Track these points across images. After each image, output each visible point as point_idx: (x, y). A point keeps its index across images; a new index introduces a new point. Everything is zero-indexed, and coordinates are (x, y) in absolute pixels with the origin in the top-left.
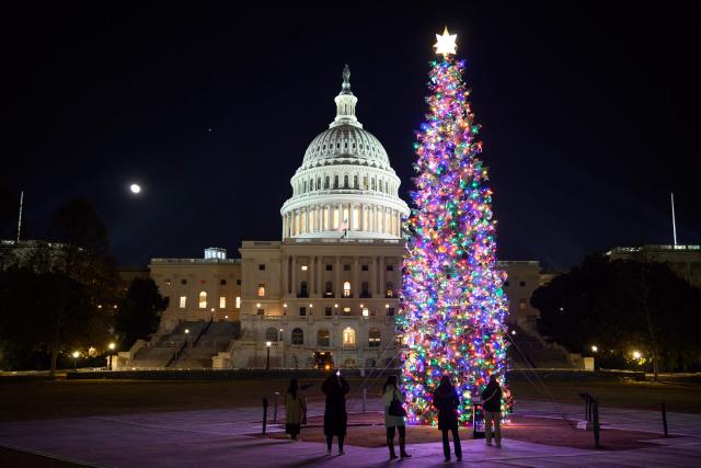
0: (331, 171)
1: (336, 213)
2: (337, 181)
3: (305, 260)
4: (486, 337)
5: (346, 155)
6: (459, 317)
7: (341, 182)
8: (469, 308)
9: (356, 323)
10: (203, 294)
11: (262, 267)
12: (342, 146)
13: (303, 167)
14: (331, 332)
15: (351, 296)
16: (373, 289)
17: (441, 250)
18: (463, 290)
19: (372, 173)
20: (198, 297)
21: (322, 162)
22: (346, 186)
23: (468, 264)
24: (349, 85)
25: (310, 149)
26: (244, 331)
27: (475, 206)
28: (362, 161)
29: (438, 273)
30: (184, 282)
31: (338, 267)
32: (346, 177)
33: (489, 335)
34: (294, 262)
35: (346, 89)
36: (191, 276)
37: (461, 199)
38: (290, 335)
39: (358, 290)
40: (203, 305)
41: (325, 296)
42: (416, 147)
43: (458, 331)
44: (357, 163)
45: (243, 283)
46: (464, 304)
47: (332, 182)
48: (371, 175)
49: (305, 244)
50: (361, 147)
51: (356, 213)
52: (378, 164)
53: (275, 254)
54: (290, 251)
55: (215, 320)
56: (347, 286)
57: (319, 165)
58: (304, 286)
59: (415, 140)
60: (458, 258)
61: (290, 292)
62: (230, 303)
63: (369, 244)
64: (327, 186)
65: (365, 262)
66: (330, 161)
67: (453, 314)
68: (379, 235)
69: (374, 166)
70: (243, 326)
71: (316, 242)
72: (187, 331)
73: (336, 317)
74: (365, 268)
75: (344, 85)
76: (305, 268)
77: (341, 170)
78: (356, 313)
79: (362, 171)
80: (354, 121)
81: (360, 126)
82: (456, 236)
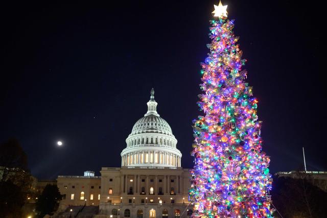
0: (145, 136)
1: (147, 155)
2: (147, 141)
3: (132, 176)
4: (260, 204)
5: (152, 129)
6: (240, 188)
7: (150, 141)
8: (246, 182)
9: (156, 207)
10: (83, 193)
11: (111, 180)
12: (150, 124)
13: (132, 134)
14: (144, 211)
15: (154, 194)
16: (164, 191)
17: (223, 140)
18: (242, 168)
19: (164, 137)
20: (80, 194)
21: (140, 132)
22: (152, 143)
23: (244, 150)
24: (153, 97)
25: (135, 126)
26: (101, 210)
27: (245, 110)
28: (160, 131)
29: (222, 156)
30: (73, 187)
31: (148, 180)
32: (152, 139)
33: (262, 202)
34: (126, 177)
35: (152, 99)
36: (77, 184)
37: (236, 105)
38: (123, 212)
39: (157, 191)
40: (82, 198)
41: (141, 194)
42: (202, 72)
43: (239, 199)
44: (157, 132)
45: (102, 188)
46: (242, 179)
47: (145, 141)
48: (164, 138)
49: (132, 169)
50: (159, 125)
51: (156, 155)
52: (167, 133)
53: (117, 174)
54: (124, 172)
55: (87, 205)
56: (152, 189)
57: (139, 133)
58: (131, 189)
59: (201, 68)
60: (236, 145)
61: (124, 192)
62: (96, 197)
63: (162, 169)
64: (143, 143)
65: (161, 178)
66: (144, 131)
67: (234, 186)
68: (167, 165)
69: (165, 134)
70: (100, 208)
71: (137, 168)
72: (71, 210)
73: (146, 204)
74: (160, 181)
75: (151, 97)
76: (131, 181)
77: (150, 136)
78: (156, 202)
79: (159, 136)
80: (156, 113)
81: (158, 115)
82: (234, 130)
